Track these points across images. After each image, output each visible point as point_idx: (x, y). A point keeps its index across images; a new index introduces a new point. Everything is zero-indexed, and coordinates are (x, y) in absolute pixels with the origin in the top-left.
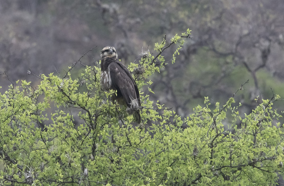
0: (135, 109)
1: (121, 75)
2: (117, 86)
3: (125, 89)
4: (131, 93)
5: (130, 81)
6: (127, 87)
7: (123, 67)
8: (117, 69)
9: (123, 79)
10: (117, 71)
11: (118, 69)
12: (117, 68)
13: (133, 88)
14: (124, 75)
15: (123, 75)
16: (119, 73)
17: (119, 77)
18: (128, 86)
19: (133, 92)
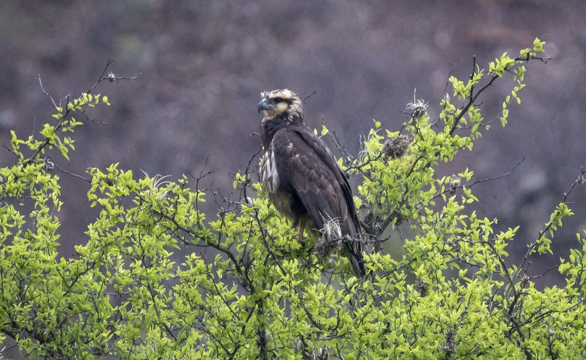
0: (332, 243)
1: (302, 160)
2: (291, 186)
3: (311, 193)
4: (329, 203)
5: (326, 173)
6: (318, 190)
7: (310, 142)
8: (291, 146)
9: (308, 170)
10: (291, 150)
11: (294, 146)
12: (291, 144)
13: (335, 190)
14: (310, 160)
15: (307, 159)
16: (297, 156)
17: (295, 165)
18: (322, 187)
19: (335, 200)
